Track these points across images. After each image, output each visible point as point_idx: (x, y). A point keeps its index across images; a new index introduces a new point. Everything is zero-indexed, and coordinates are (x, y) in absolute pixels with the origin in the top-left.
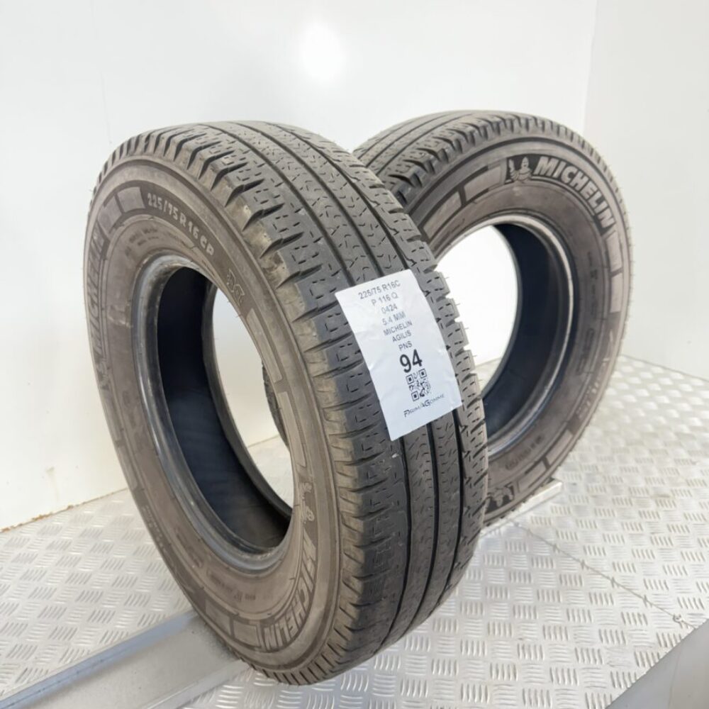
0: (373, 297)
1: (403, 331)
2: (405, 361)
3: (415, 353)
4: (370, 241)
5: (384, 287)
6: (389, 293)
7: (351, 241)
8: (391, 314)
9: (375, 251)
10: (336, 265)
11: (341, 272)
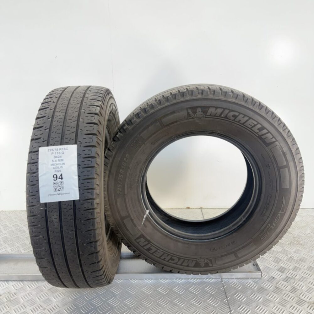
0: (53, 152)
1: (59, 166)
2: (55, 176)
3: (61, 175)
4: (67, 132)
5: (60, 149)
6: (61, 151)
7: (58, 131)
8: (57, 159)
9: (66, 136)
10: (46, 139)
11: (47, 141)
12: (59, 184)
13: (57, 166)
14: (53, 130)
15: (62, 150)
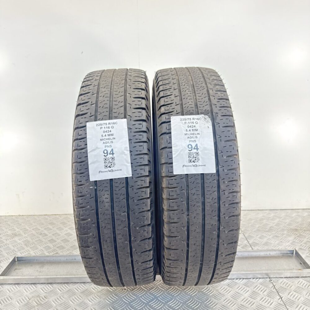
0: (102, 126)
1: (110, 141)
2: (105, 152)
3: (112, 150)
4: (114, 107)
5: (109, 124)
6: (110, 126)
7: (106, 106)
8: (107, 134)
9: (114, 111)
10: (93, 113)
11: (94, 116)
12: (111, 159)
13: (107, 141)
14: (99, 105)
15: (111, 124)
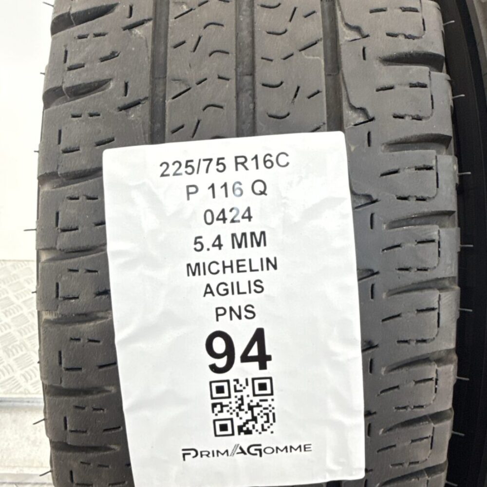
0: (193, 179)
1: (244, 279)
2: (219, 345)
3: (259, 336)
4: (266, 45)
5: (240, 162)
6: (246, 177)
7: (216, 38)
8: (225, 230)
9: (266, 73)
10: (141, 88)
11: (147, 104)
12: (249, 390)
13: (230, 277)
14: (176, 31)
15: (251, 164)
